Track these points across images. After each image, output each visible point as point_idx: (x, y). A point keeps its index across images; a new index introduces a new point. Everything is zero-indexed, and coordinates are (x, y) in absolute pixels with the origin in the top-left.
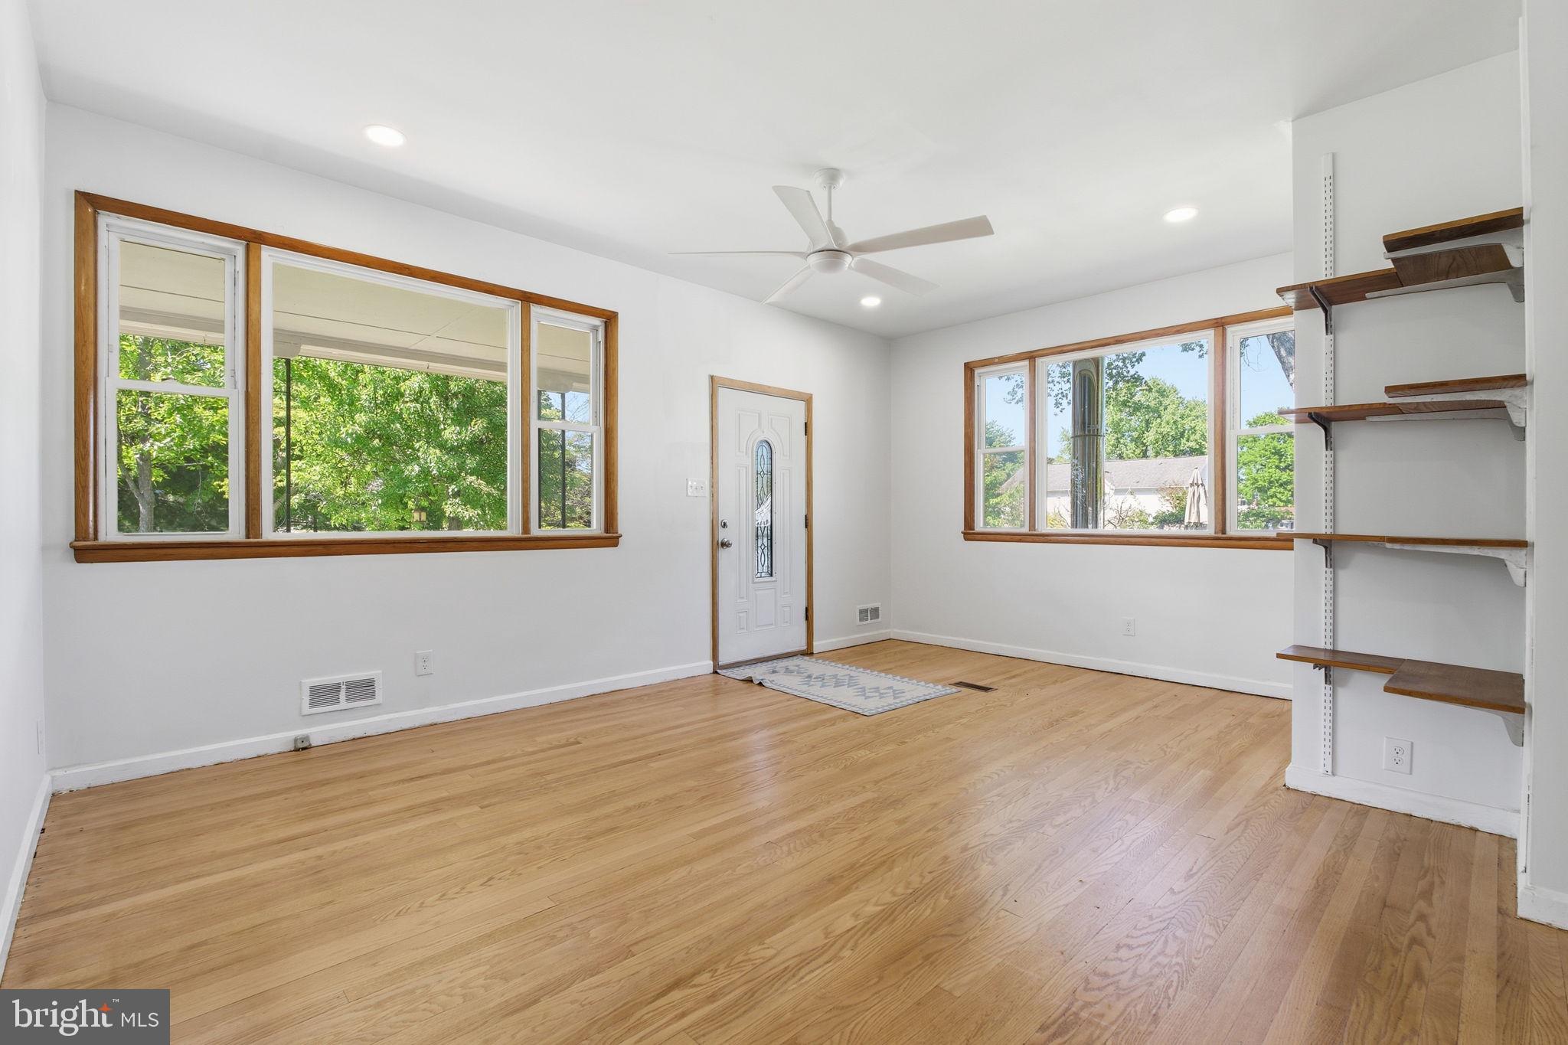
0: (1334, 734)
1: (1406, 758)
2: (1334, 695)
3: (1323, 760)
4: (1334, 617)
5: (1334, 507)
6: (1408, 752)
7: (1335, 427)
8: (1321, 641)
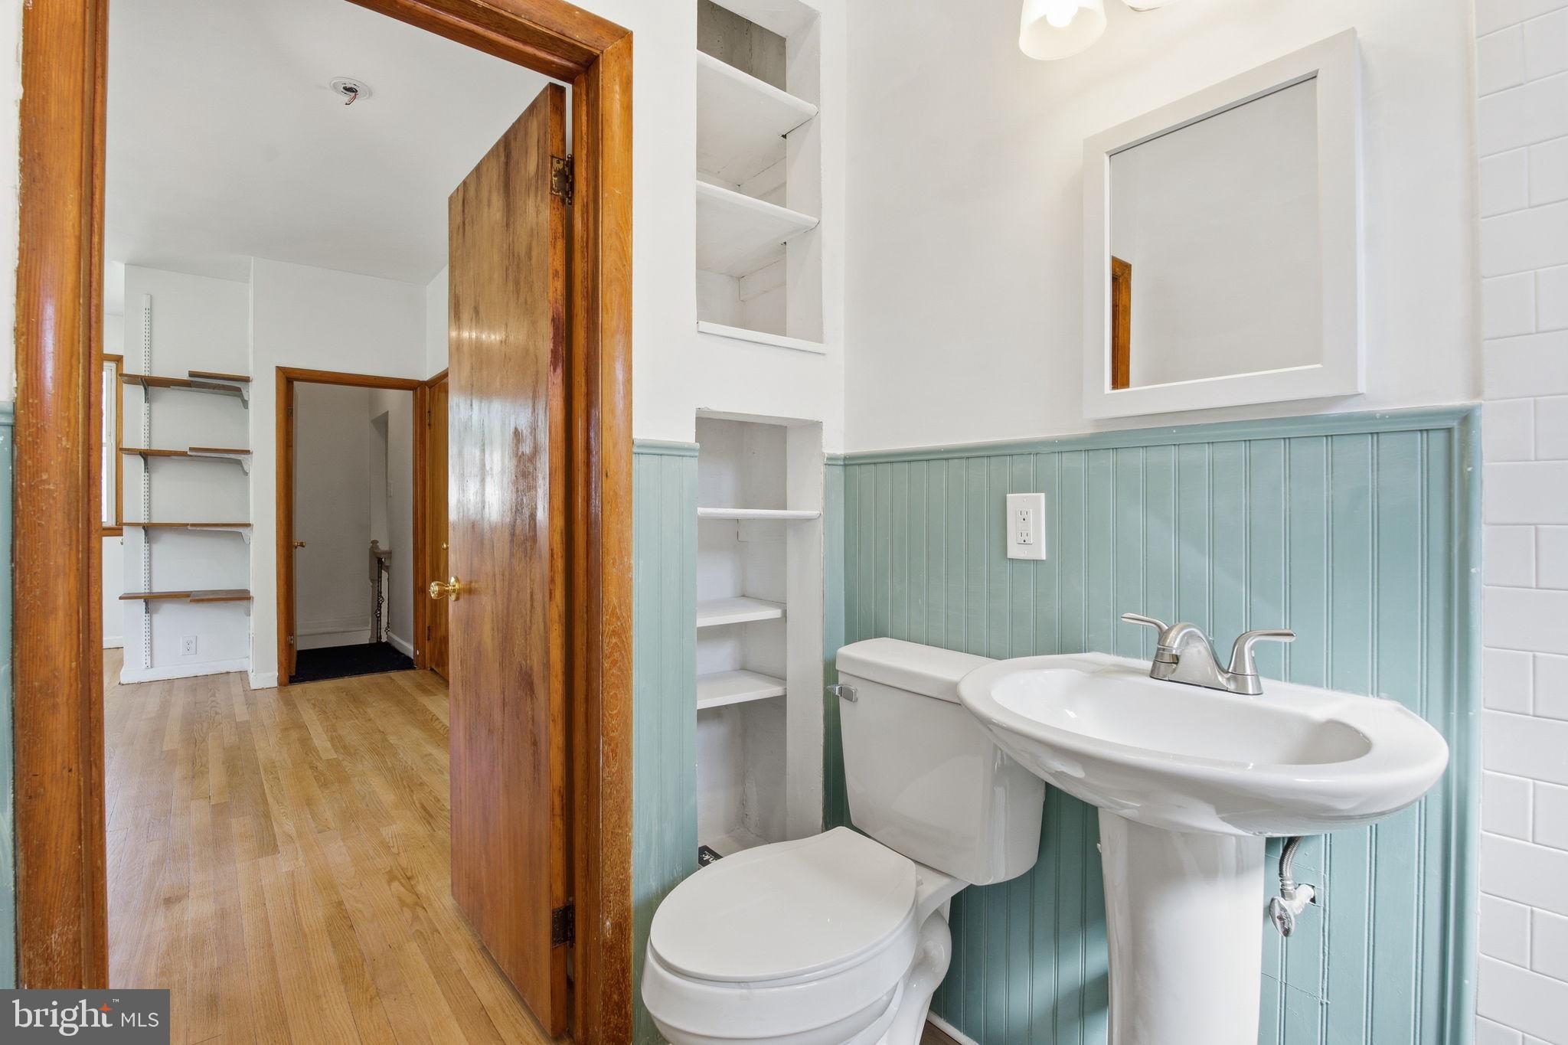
0: (151, 643)
1: (193, 646)
2: (151, 620)
3: (144, 658)
4: (150, 573)
5: (150, 503)
6: (194, 642)
7: (149, 458)
8: (142, 588)
